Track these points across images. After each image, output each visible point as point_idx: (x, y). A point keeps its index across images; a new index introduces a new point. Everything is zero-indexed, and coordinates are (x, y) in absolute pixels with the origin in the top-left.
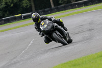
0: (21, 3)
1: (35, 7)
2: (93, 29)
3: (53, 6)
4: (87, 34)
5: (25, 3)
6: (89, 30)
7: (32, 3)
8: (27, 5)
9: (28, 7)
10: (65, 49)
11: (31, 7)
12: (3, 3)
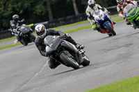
0: (34, 9)
1: (53, 14)
2: (131, 44)
3: (77, 13)
4: (123, 51)
5: (39, 9)
6: (127, 45)
7: (49, 9)
8: (42, 12)
9: (43, 14)
10: (94, 71)
11: (47, 14)
12: (10, 9)
